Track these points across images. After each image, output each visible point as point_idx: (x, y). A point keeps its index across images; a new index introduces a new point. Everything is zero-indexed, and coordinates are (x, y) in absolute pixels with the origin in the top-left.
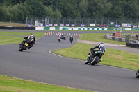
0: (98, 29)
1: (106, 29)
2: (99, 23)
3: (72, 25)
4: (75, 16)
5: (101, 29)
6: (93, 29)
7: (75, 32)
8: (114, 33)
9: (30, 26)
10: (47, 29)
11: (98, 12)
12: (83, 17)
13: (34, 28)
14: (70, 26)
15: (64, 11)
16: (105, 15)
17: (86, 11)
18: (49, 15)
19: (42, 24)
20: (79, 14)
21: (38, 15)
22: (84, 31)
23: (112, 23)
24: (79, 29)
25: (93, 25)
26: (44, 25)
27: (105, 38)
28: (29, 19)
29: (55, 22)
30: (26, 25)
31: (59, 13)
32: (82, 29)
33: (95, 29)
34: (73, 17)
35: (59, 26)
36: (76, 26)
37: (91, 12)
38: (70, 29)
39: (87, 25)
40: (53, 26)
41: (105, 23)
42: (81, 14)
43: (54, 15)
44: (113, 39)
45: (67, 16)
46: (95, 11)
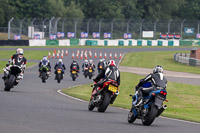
0: (160, 44)
1: (176, 43)
2: (161, 31)
3: (106, 35)
4: (112, 17)
5: (165, 43)
6: (149, 44)
7: (113, 49)
8: (193, 52)
9: (18, 38)
10: (52, 44)
11: (158, 6)
12: (127, 17)
13: (26, 43)
14: (102, 37)
15: (89, 5)
16: (174, 14)
17: (134, 6)
18: (57, 15)
19: (42, 34)
20: (119, 11)
21: (33, 15)
22: (130, 48)
23: (189, 31)
24: (121, 44)
25: (150, 34)
26: (47, 35)
27: (175, 61)
28: (16, 24)
29: (69, 29)
30: (8, 36)
31: (77, 11)
32: (126, 43)
33: (155, 43)
34: (108, 19)
35: (79, 37)
36: (113, 38)
37: (146, 8)
38: (101, 43)
39: (138, 36)
40: (66, 37)
41: (175, 31)
42: (124, 11)
43: (68, 15)
44: (192, 63)
45: (94, 16)
46: (153, 5)
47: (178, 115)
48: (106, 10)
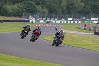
0: (74, 22)
1: (80, 22)
2: (74, 18)
3: (56, 19)
5: (76, 22)
6: (70, 22)
7: (58, 24)
8: (85, 25)
9: (26, 20)
10: (38, 22)
11: (74, 9)
12: (63, 13)
13: (29, 21)
14: (54, 20)
15: (50, 9)
16: (79, 12)
17: (65, 9)
18: (39, 12)
19: (34, 18)
20: (60, 11)
21: (31, 12)
22: (64, 24)
23: (84, 18)
24: (61, 22)
25: (71, 19)
26: (36, 19)
27: (79, 28)
28: (25, 15)
29: (43, 17)
30: (23, 19)
31: (46, 11)
32: (63, 22)
33: (72, 22)
34: (57, 14)
35: (46, 19)
36: (58, 20)
37: (69, 10)
38: (54, 22)
39: (66, 19)
40: (42, 20)
41: (79, 18)
42: (62, 11)
43: (43, 12)
44: (85, 29)
45: (52, 12)
46: (72, 9)
47: (80, 46)
48: (56, 10)
